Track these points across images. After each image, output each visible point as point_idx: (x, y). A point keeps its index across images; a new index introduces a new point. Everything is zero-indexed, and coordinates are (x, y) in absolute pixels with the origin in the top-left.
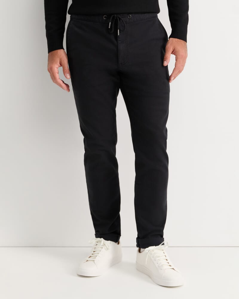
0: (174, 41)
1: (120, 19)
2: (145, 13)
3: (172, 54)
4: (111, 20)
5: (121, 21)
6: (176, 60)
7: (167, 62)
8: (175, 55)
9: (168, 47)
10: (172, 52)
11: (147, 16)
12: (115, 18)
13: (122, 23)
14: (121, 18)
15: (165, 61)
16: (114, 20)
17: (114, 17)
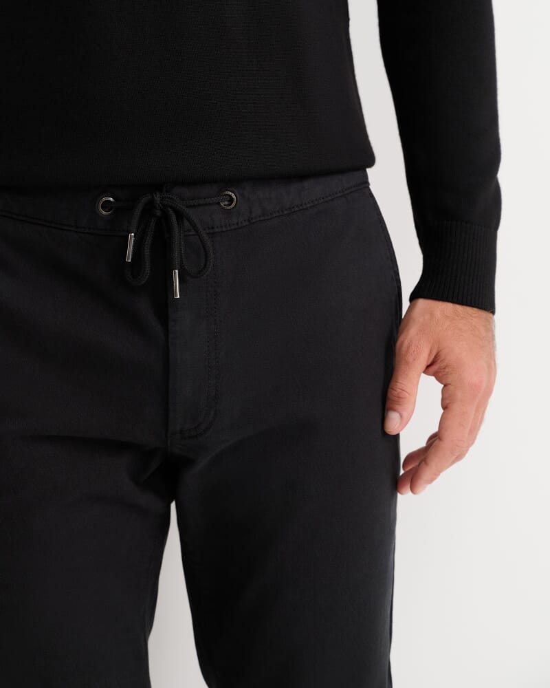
0: (438, 314)
1: (180, 216)
2: (302, 177)
3: (425, 372)
4: (135, 222)
5: (186, 223)
6: (445, 407)
7: (401, 416)
8: (439, 379)
9: (406, 344)
10: (428, 367)
11: (315, 190)
12: (158, 213)
13: (193, 232)
14: (188, 211)
15: (394, 410)
16: (153, 224)
17: (150, 205)
